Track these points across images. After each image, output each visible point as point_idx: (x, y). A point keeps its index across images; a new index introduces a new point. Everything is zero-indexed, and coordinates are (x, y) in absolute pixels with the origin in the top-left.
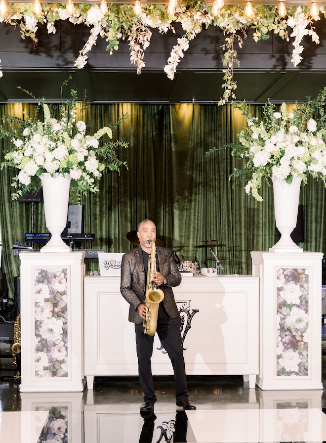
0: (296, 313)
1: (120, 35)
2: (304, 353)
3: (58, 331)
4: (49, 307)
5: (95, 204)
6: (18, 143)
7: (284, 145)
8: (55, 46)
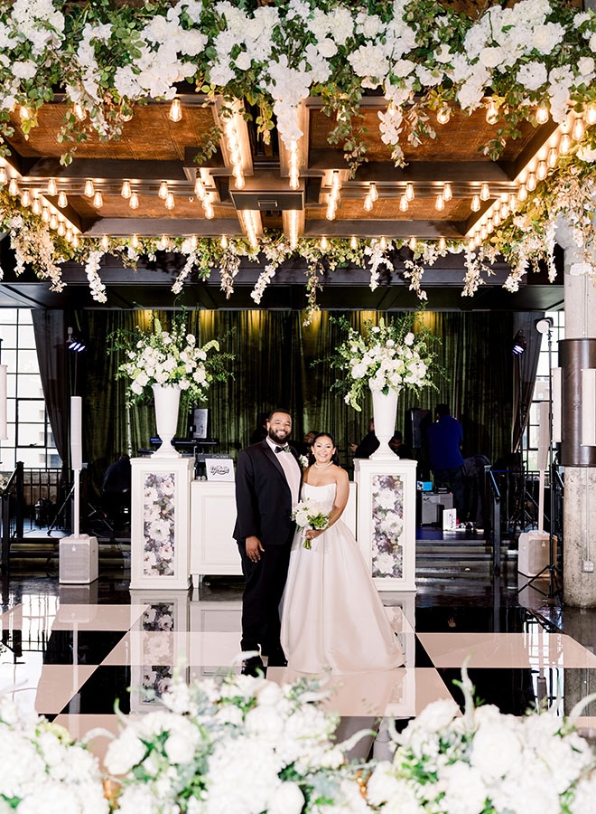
0: (391, 518)
1: (211, 264)
2: (399, 556)
3: (166, 532)
4: (157, 509)
5: (224, 408)
6: (132, 355)
7: (381, 358)
8: (171, 262)
